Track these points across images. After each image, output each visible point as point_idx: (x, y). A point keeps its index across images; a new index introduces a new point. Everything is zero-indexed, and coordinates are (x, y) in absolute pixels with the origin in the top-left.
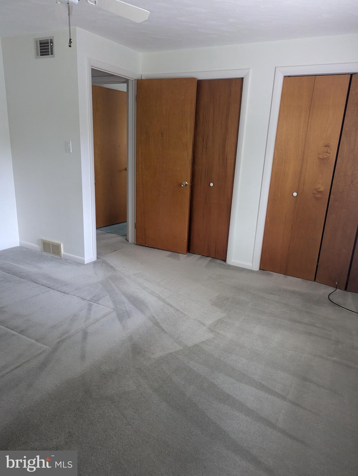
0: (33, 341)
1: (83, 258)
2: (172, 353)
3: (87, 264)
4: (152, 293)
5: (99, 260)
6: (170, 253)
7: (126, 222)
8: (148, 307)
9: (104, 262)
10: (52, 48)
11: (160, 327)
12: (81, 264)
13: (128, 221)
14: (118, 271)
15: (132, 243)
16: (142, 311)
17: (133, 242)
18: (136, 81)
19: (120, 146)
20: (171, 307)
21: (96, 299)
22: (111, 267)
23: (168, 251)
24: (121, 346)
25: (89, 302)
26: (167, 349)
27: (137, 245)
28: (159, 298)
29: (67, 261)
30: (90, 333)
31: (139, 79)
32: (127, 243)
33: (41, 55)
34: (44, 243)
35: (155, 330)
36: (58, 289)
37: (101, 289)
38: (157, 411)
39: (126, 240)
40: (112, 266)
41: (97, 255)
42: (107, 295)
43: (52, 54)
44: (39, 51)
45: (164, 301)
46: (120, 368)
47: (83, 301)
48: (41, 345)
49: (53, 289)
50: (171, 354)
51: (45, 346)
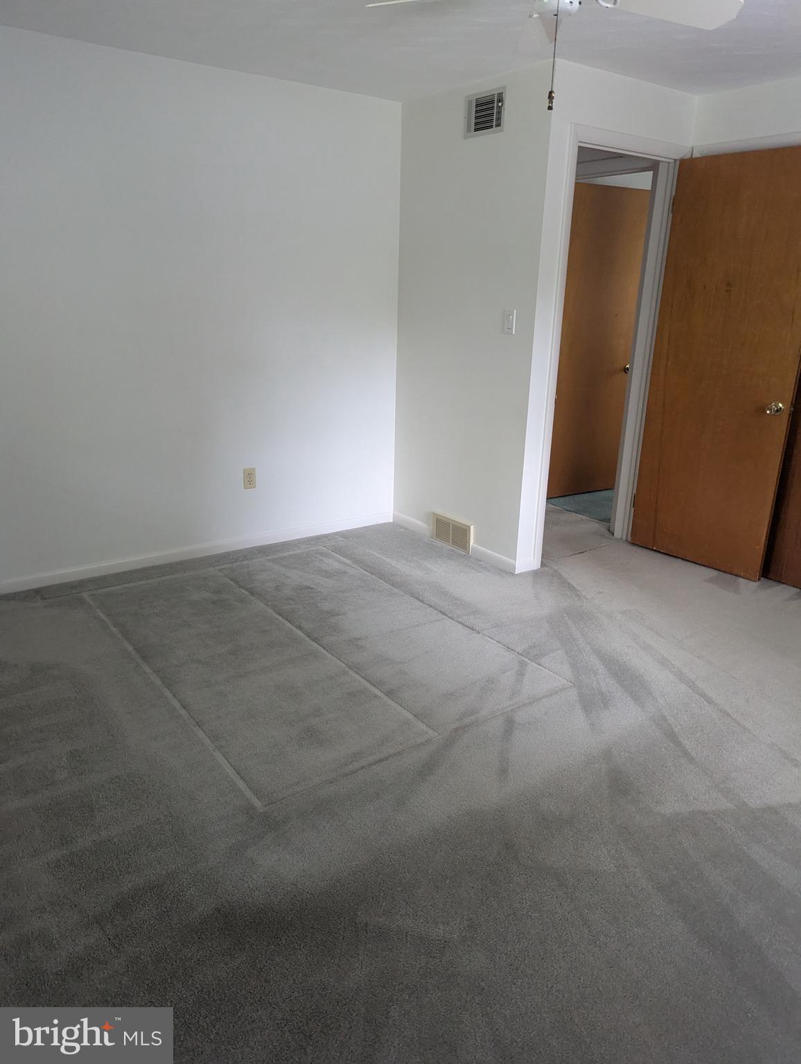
0: (410, 716)
1: (514, 561)
2: (707, 814)
3: (520, 575)
4: (663, 662)
5: (546, 569)
6: (714, 573)
7: (613, 489)
8: (651, 693)
9: (556, 574)
10: (499, 113)
11: (679, 744)
12: (506, 573)
13: (618, 487)
14: (587, 599)
15: (622, 539)
16: (637, 699)
17: (624, 538)
18: (678, 162)
19: (617, 315)
20: (709, 703)
21: (534, 654)
22: (571, 587)
23: (710, 567)
24: (585, 766)
25: (520, 656)
26: (694, 799)
27: (633, 544)
28: (681, 677)
29: (480, 564)
30: (520, 724)
31: (686, 158)
32: (610, 539)
33: (476, 130)
34: (437, 520)
35: (666, 748)
36: (460, 620)
37: (548, 633)
38: (663, 935)
39: (609, 530)
40: (574, 587)
41: (542, 557)
42: (558, 649)
43: (498, 125)
44: (473, 121)
45: (692, 685)
46: (581, 816)
47: (508, 653)
48: (424, 727)
49: (449, 618)
50: (704, 813)
51: (430, 732)
